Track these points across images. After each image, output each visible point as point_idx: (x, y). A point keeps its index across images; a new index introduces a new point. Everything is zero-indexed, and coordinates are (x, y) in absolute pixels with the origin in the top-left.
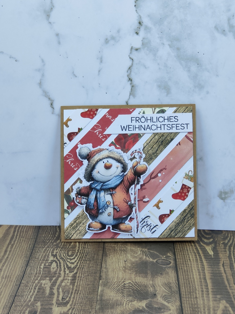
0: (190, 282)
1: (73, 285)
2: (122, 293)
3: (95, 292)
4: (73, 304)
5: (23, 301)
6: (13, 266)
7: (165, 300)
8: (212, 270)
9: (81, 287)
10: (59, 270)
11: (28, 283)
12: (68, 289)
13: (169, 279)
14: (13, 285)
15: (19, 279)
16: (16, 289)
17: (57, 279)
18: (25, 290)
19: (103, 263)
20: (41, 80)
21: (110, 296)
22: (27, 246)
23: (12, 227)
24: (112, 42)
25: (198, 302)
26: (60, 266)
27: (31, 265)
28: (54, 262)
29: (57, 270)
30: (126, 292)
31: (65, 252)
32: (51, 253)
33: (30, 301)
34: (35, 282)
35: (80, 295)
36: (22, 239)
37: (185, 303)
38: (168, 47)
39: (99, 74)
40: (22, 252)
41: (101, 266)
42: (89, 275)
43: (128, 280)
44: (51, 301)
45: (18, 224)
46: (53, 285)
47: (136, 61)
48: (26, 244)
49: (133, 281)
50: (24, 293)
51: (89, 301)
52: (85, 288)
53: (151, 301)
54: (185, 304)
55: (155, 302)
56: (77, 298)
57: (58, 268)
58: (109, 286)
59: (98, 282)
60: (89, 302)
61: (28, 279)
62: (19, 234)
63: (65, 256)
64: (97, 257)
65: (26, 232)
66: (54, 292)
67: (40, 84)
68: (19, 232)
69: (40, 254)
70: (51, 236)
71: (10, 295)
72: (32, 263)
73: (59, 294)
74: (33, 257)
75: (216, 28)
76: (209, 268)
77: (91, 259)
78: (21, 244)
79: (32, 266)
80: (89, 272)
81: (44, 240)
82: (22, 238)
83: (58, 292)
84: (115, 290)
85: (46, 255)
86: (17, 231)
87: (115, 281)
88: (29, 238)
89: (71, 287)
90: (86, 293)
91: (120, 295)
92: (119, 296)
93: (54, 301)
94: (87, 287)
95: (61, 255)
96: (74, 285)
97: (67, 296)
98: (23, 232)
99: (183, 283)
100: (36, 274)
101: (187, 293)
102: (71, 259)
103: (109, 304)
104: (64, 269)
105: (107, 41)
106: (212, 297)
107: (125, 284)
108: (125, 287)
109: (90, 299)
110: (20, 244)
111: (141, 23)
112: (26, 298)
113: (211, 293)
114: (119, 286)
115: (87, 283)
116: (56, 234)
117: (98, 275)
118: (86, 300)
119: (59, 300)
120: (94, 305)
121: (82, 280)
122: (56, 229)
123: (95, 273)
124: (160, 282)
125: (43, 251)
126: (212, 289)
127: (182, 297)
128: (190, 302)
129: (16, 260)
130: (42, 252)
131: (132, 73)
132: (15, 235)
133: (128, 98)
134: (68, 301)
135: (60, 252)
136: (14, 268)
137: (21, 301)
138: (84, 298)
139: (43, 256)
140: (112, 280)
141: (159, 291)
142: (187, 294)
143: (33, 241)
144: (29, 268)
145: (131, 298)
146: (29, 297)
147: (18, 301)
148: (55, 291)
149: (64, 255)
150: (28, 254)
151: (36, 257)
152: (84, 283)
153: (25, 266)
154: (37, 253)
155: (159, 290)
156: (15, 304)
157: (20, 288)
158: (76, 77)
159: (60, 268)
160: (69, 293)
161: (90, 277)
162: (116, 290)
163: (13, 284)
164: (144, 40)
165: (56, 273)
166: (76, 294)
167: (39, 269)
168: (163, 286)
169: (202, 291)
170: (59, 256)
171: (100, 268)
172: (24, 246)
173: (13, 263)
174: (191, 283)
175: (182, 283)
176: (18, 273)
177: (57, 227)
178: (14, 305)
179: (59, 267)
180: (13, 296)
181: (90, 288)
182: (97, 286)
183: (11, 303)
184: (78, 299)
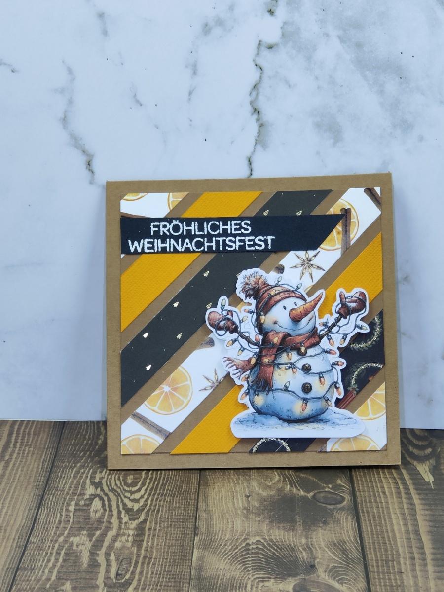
0: (387, 539)
1: (139, 547)
2: (244, 563)
3: (186, 560)
4: (141, 587)
5: (35, 579)
6: (11, 508)
7: (335, 578)
8: (432, 515)
9: (155, 551)
10: (108, 515)
11: (44, 543)
12: (128, 555)
13: (341, 533)
14: (12, 546)
15: (24, 535)
16: (18, 554)
17: (104, 535)
18: (38, 556)
19: (199, 500)
20: (65, 111)
21: (217, 569)
22: (39, 465)
23: (6, 425)
24: (217, 31)
25: (405, 581)
26: (110, 506)
27: (48, 504)
28: (97, 499)
29: (103, 514)
30: (252, 560)
31: (119, 477)
32: (90, 479)
33: (48, 579)
34: (57, 540)
35: (155, 568)
36: (27, 450)
37: (377, 583)
38: (337, 41)
39: (190, 99)
40: (28, 477)
41: (196, 506)
42: (171, 525)
43: (255, 536)
44: (92, 579)
45: (19, 418)
46: (97, 545)
47: (268, 72)
48: (36, 459)
49: (265, 539)
50: (36, 562)
51: (173, 580)
52: (164, 552)
53: (305, 579)
54: (377, 586)
55: (313, 582)
56: (147, 573)
57: (105, 510)
58: (215, 548)
59: (191, 540)
60: (175, 582)
61: (42, 533)
62: (20, 438)
63: (119, 485)
64: (187, 489)
65: (34, 434)
66: (99, 562)
67: (64, 121)
68: (21, 435)
69: (66, 481)
70: (87, 443)
71: (7, 567)
72: (49, 501)
73: (109, 565)
74: (51, 488)
76: (424, 510)
77: (175, 491)
78: (26, 459)
79: (50, 507)
80: (171, 518)
81: (73, 452)
82: (27, 448)
83: (108, 561)
84: (228, 556)
85: (78, 484)
86: (15, 432)
87: (226, 539)
88: (42, 446)
89: (135, 550)
90: (166, 563)
91: (239, 567)
92: (236, 569)
93: (100, 581)
94: (168, 552)
95: (110, 482)
96: (142, 547)
97: (127, 569)
98: (29, 434)
99: (371, 541)
100: (60, 522)
101: (380, 562)
102: (132, 493)
103: (216, 587)
104: (118, 514)
105: (206, 29)
106: (434, 572)
107: (248, 544)
108: (249, 549)
109: (175, 575)
110: (24, 460)
112: (40, 574)
113: (431, 562)
114: (235, 549)
115: (169, 543)
116: (98, 438)
117: (191, 525)
118: (166, 578)
119: (110, 578)
120: (184, 588)
121: (158, 536)
122: (99, 428)
123: (185, 521)
124: (321, 540)
125: (72, 475)
126: (433, 554)
127: (370, 571)
128: (387, 581)
129: (16, 494)
130: (70, 476)
131: (261, 98)
132: (11, 442)
133: (252, 149)
134: (129, 579)
135: (109, 477)
136: (13, 511)
137: (31, 580)
138: (163, 575)
139: (73, 486)
140: (220, 535)
141: (320, 559)
142: (380, 564)
143: (51, 454)
144: (44, 511)
145: (262, 572)
146: (47, 571)
147: (24, 580)
148: (101, 559)
149: (118, 482)
150: (40, 482)
151: (57, 487)
152: (162, 542)
153: (36, 507)
154: (60, 478)
155: (320, 557)
156: (17, 586)
157: (26, 553)
158: (141, 105)
159: (111, 510)
160: (130, 563)
161: (174, 531)
162: (230, 557)
163: (10, 544)
164: (285, 26)
165: (102, 520)
166: (146, 565)
167: (66, 513)
168: (328, 548)
169: (413, 559)
170: (107, 485)
171: (194, 510)
172: (32, 463)
173: (9, 499)
174: (387, 542)
175: (369, 543)
176: (21, 522)
177: (101, 425)
178: (16, 588)
179: (107, 509)
180: (11, 570)
181: (174, 552)
182: (190, 550)
183: (9, 584)
184: (149, 576)
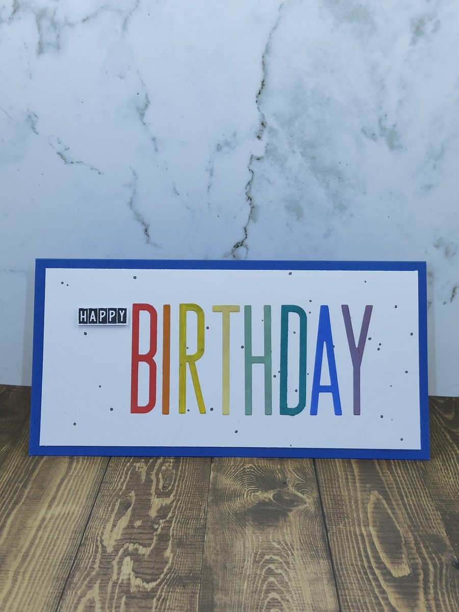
20: (132, 198)
24: (225, 149)
47: (257, 174)
75: (363, 131)
105: (219, 148)
111: (265, 124)
131: (252, 190)
133: (247, 222)
158: (178, 194)
164: (268, 146)
